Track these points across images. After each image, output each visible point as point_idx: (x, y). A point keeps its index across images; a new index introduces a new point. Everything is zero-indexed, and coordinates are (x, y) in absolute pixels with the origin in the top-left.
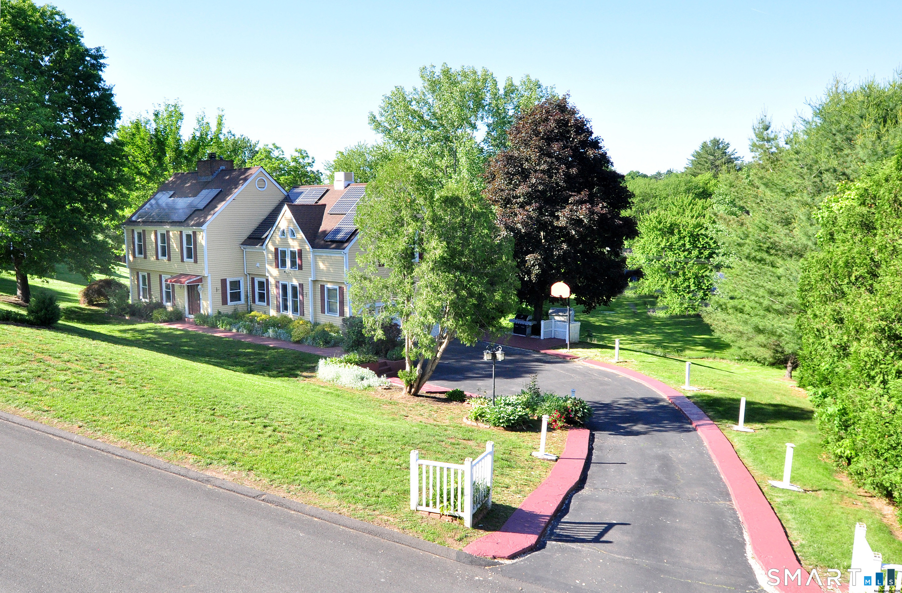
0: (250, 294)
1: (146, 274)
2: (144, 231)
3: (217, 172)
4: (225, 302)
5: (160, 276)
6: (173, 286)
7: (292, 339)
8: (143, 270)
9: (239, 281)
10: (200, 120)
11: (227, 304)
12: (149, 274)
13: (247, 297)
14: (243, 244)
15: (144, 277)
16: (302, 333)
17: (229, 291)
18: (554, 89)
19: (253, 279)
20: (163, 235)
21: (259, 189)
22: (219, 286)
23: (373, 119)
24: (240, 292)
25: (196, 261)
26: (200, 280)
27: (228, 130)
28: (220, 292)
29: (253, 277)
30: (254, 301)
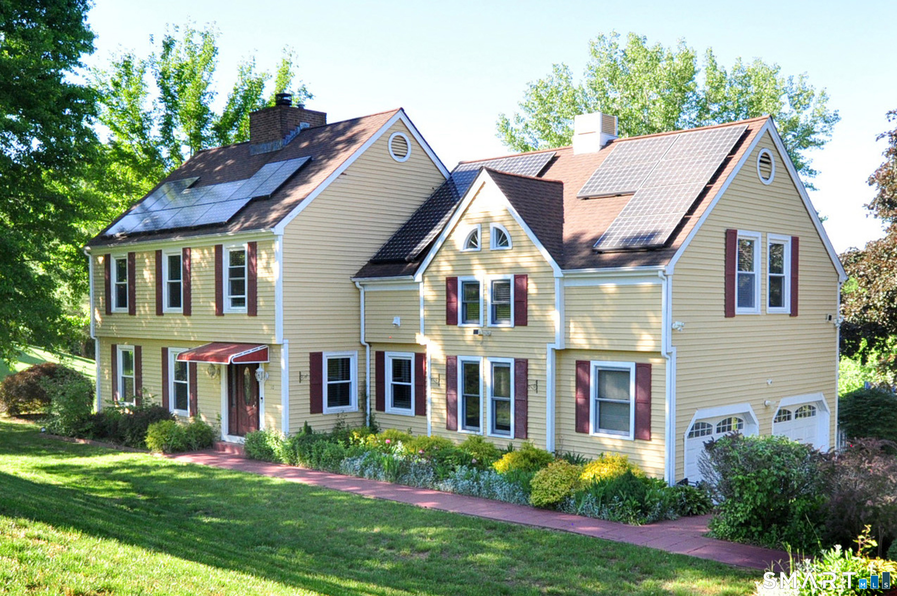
0: (371, 391)
1: (132, 350)
2: (132, 255)
3: (293, 133)
4: (316, 407)
5: (165, 352)
6: (194, 367)
7: (533, 499)
8: (123, 340)
9: (348, 360)
10: (245, 70)
11: (321, 411)
12: (138, 350)
13: (363, 396)
14: (360, 274)
15: (126, 354)
16: (563, 481)
17: (325, 383)
18: (804, 80)
19: (380, 357)
20: (174, 261)
21: (396, 158)
22: (306, 369)
23: (505, 126)
24: (347, 386)
25: (253, 311)
26: (263, 355)
27: (299, 86)
28: (307, 382)
29: (380, 349)
30: (381, 406)
